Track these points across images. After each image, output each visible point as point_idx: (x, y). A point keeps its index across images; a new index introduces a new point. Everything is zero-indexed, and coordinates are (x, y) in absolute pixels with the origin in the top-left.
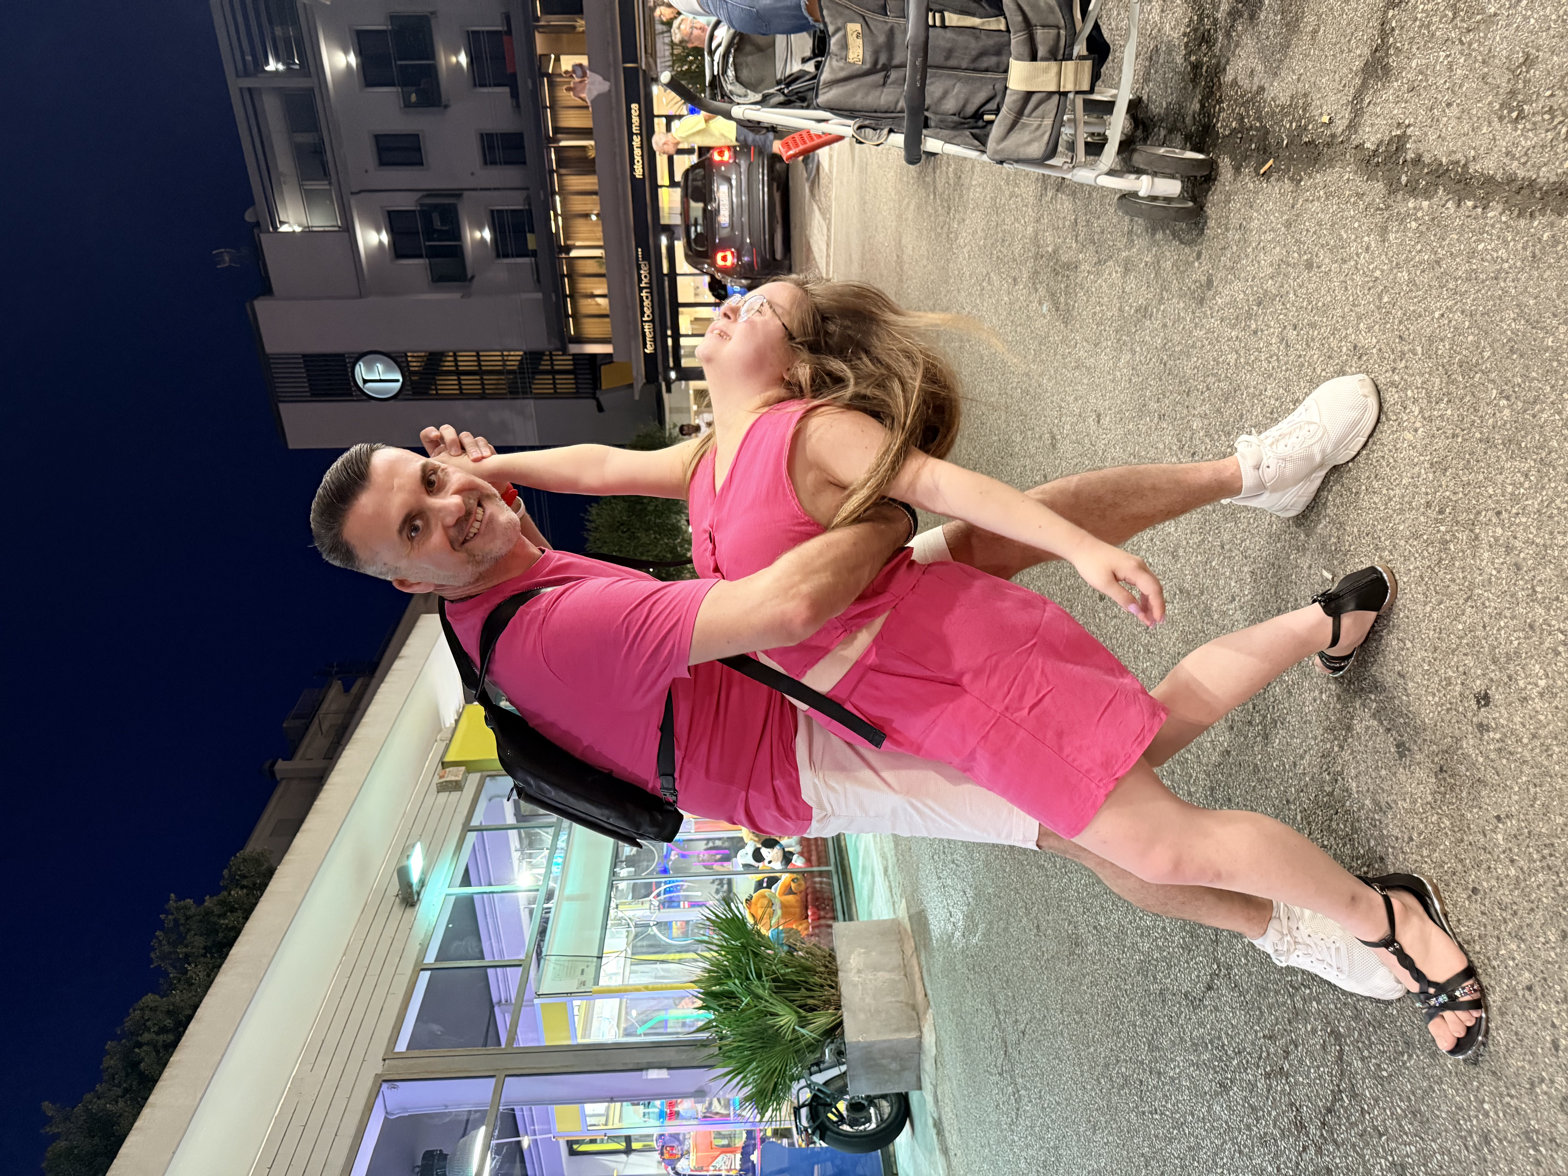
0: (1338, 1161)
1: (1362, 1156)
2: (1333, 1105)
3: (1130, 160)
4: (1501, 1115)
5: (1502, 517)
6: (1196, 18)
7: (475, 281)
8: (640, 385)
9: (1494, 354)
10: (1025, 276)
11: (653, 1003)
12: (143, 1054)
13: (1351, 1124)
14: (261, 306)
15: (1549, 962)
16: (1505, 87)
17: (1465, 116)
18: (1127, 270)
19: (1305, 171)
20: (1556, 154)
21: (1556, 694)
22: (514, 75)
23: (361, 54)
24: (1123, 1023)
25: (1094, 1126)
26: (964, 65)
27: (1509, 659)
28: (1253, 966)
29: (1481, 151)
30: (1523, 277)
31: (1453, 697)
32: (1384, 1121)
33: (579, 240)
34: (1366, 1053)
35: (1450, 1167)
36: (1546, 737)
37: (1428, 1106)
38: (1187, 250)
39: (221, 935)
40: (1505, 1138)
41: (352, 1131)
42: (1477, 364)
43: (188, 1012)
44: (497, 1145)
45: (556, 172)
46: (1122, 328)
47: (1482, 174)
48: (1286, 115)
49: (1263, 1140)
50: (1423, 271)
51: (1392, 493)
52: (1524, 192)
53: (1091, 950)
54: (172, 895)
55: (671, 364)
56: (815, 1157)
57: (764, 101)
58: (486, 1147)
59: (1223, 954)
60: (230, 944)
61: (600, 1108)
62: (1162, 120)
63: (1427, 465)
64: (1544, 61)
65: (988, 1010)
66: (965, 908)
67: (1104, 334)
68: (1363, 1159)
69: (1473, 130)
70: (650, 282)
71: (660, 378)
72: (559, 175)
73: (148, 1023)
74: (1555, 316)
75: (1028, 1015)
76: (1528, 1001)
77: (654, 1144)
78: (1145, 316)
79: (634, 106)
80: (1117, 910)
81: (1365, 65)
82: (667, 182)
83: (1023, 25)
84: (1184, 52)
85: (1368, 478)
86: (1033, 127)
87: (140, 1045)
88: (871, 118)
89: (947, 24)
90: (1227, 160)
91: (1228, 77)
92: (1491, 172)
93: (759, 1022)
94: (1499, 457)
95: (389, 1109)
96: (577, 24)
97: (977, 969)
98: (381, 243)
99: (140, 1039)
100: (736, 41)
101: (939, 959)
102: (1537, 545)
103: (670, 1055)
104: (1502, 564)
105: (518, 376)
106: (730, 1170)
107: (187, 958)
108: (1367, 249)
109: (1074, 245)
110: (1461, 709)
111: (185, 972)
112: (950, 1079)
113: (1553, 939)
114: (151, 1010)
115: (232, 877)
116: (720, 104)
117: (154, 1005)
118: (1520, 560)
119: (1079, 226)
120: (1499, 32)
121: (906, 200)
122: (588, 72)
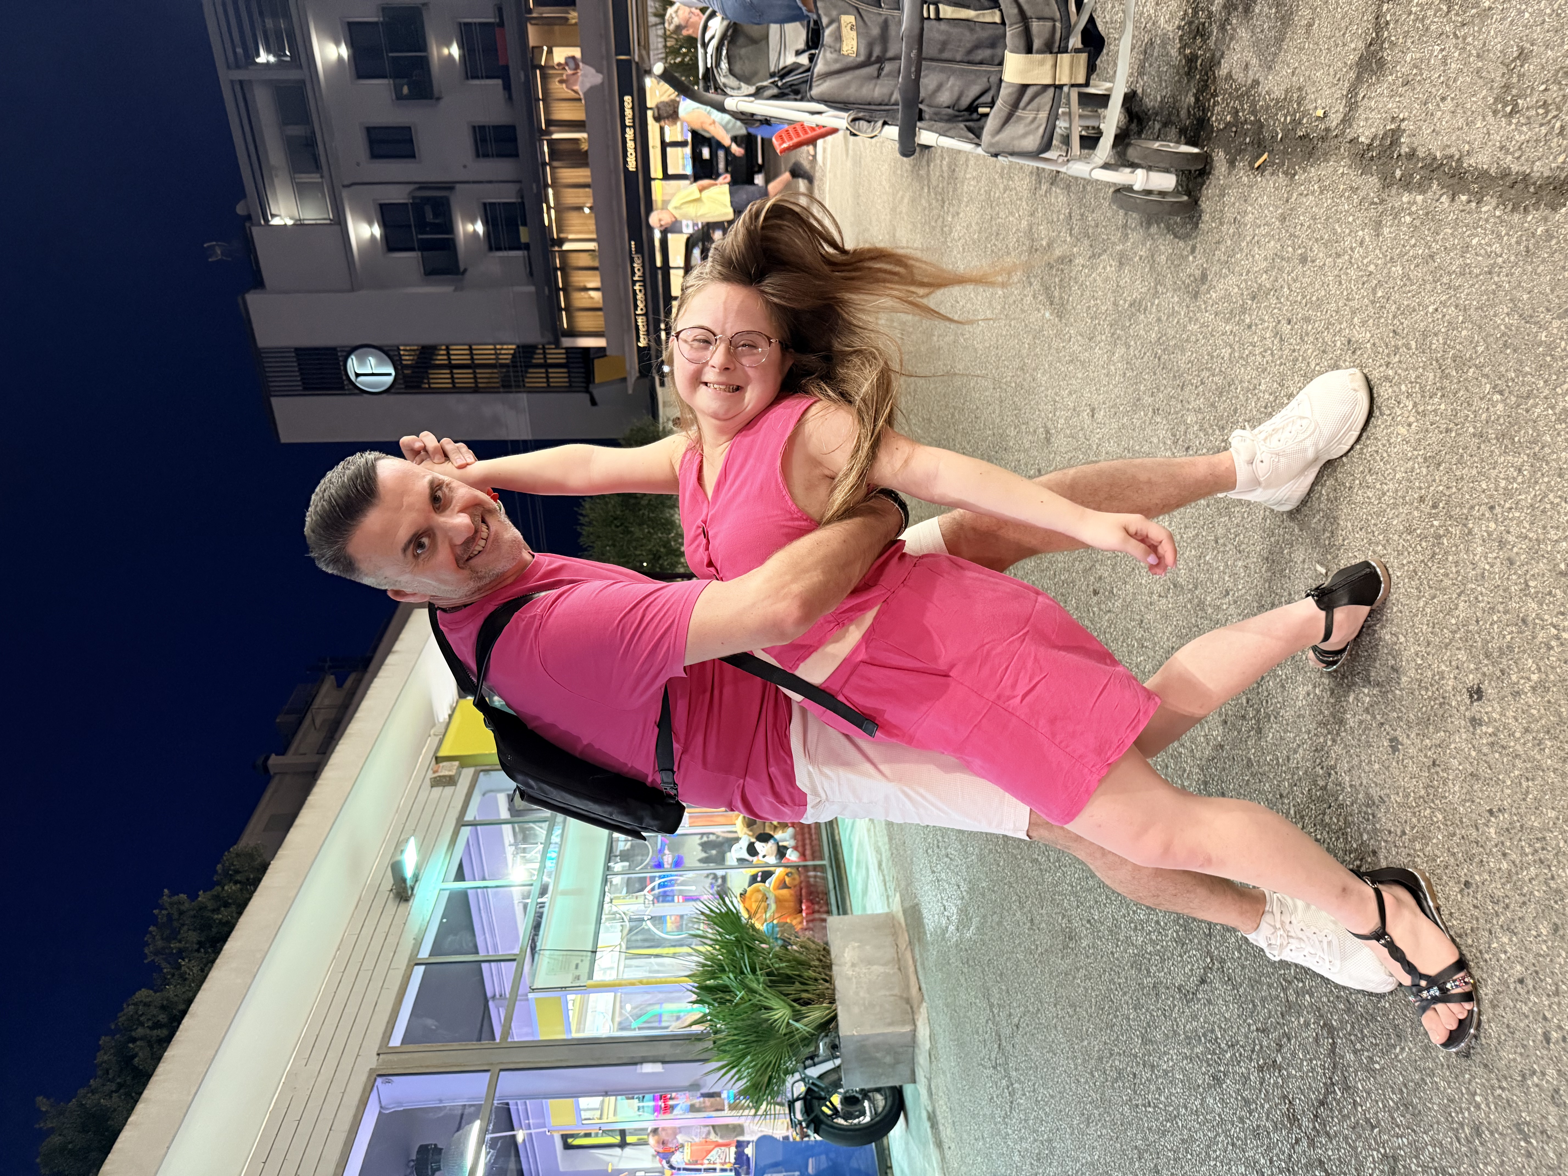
0: (1330, 1153)
1: (1355, 1148)
2: (1325, 1097)
3: (1125, 154)
4: (1493, 1107)
5: (1495, 512)
6: (1190, 11)
7: (468, 274)
8: (633, 379)
9: (1487, 348)
11: (648, 996)
12: (137, 1049)
13: (1343, 1116)
14: (254, 300)
15: (1541, 955)
16: (1499, 81)
17: (1460, 111)
18: (1121, 264)
19: (1299, 164)
20: (1550, 148)
21: (1549, 688)
22: (507, 68)
23: (352, 45)
24: (1116, 1017)
25: (1088, 1119)
26: (958, 57)
27: (1502, 653)
28: (1246, 959)
29: (1475, 146)
30: (1517, 271)
31: (1446, 691)
32: (1376, 1113)
33: (572, 233)
34: (1358, 1046)
35: (1441, 1159)
36: (1538, 731)
37: (1420, 1098)
38: (1181, 244)
39: (214, 930)
40: (1497, 1130)
41: (346, 1127)
42: (1471, 358)
43: (182, 1007)
44: (492, 1139)
45: (549, 164)
46: (1116, 322)
47: (1476, 169)
48: (1281, 108)
49: (1256, 1133)
50: (1417, 266)
51: (1385, 488)
52: (1518, 186)
53: (1084, 943)
54: (166, 891)
56: (810, 1150)
57: (758, 93)
58: (481, 1142)
59: (1216, 948)
60: (224, 939)
61: (594, 1102)
62: (1157, 114)
63: (1420, 460)
64: (1539, 55)
65: (982, 1004)
66: (959, 902)
67: (1099, 328)
68: (1356, 1152)
69: (1467, 124)
70: (644, 276)
71: (654, 371)
72: (552, 168)
73: (142, 1019)
74: (1548, 310)
75: (1022, 1009)
76: (1519, 994)
78: (1139, 310)
79: (627, 99)
80: (1111, 904)
81: (1360, 58)
82: (660, 175)
83: (1019, 18)
84: (1178, 45)
85: (1362, 472)
86: (1028, 121)
87: (134, 1040)
88: (864, 110)
89: (941, 16)
90: (1221, 154)
91: (1223, 71)
92: (1485, 167)
93: (753, 1016)
94: (1492, 452)
95: (383, 1104)
96: (569, 16)
97: (970, 962)
98: (373, 236)
99: (133, 1034)
100: (729, 33)
101: (933, 953)
102: (1530, 540)
103: (664, 1049)
104: (1495, 558)
105: (511, 369)
106: (725, 1163)
107: (181, 953)
108: (1361, 243)
109: (1068, 239)
110: (1453, 704)
111: (179, 967)
112: (944, 1073)
113: (1545, 933)
114: (145, 1005)
115: (226, 872)
116: (712, 95)
117: (147, 1000)
118: (1513, 555)
119: (1073, 219)
120: (1494, 26)
121: (900, 193)
122: (581, 64)
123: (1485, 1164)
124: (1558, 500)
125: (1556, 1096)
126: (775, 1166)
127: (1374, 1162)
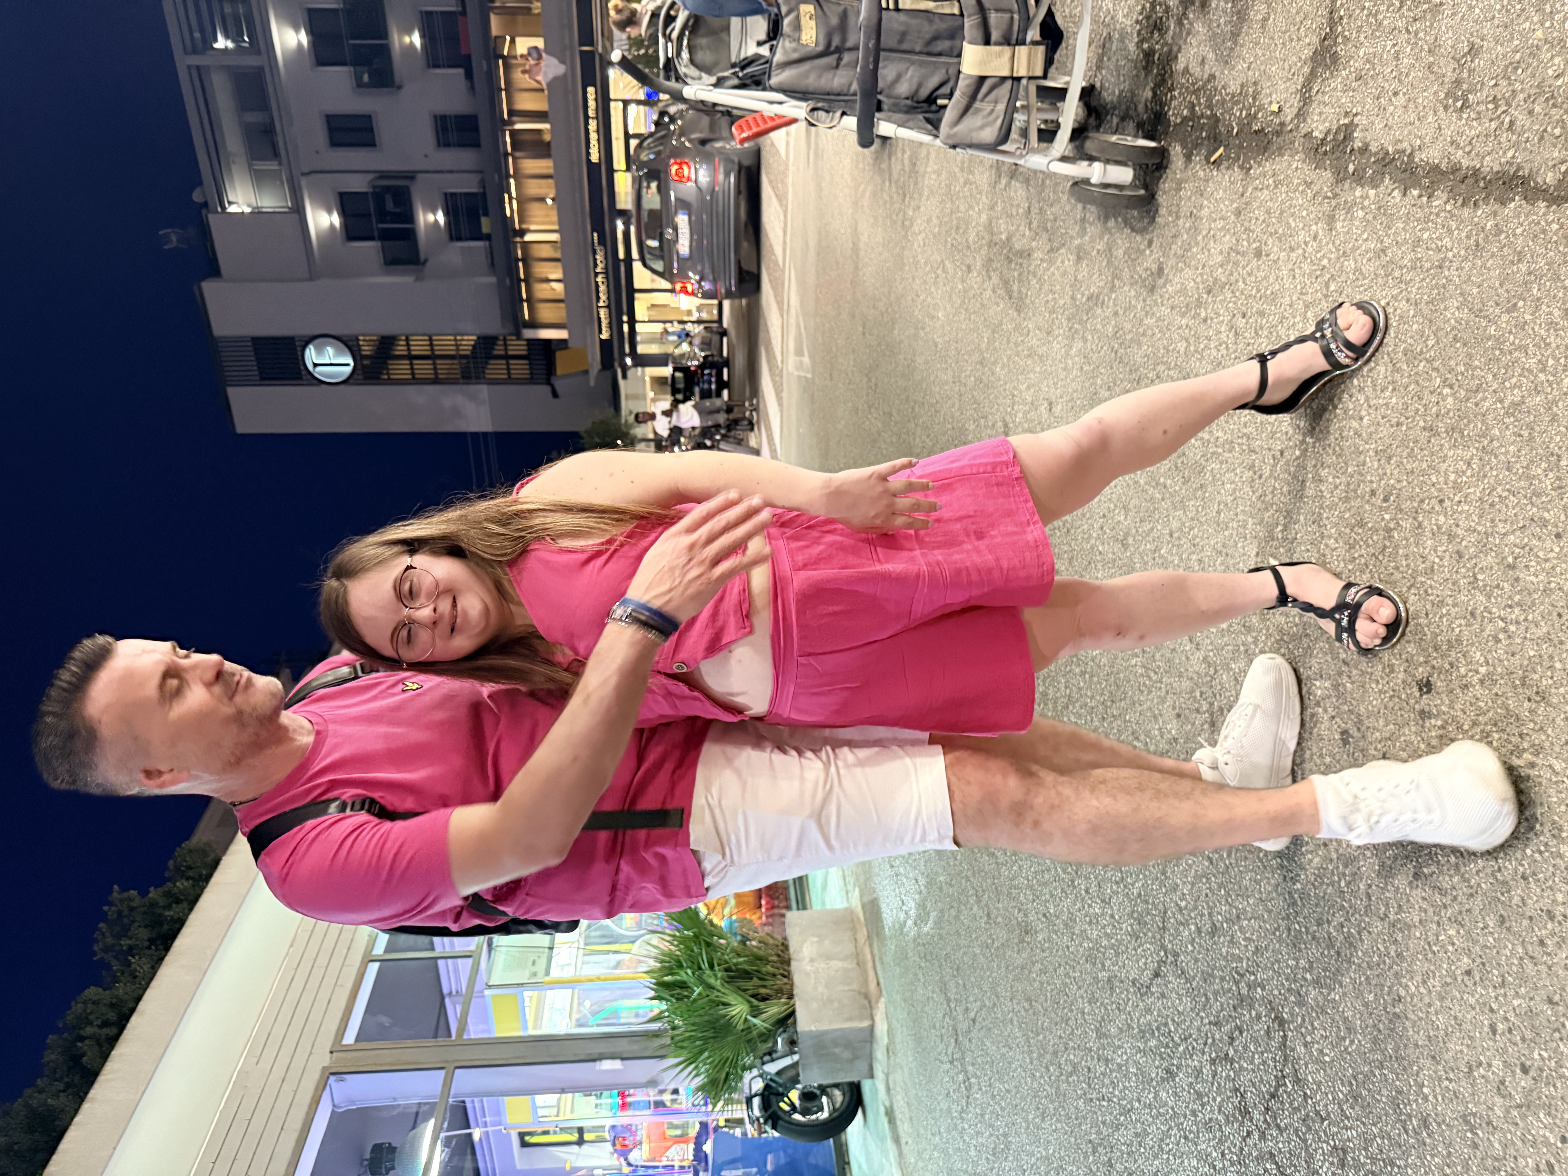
0: (1281, 1145)
1: (1305, 1141)
2: (1276, 1090)
3: (1082, 147)
4: (1440, 1099)
5: (1445, 505)
6: (1148, 5)
7: (428, 264)
8: (596, 371)
9: (1437, 342)
10: (979, 264)
11: (607, 993)
12: (85, 1048)
13: (1294, 1109)
14: (209, 288)
15: (1487, 947)
16: (1450, 76)
17: (1411, 105)
18: (1079, 258)
19: (1254, 159)
20: (1500, 143)
21: (1497, 680)
22: (469, 57)
23: (312, 32)
24: (1071, 1011)
25: (1043, 1113)
26: (918, 49)
27: (1450, 647)
28: (1199, 953)
29: (1427, 141)
30: (1467, 266)
31: (1396, 684)
32: (1326, 1106)
33: (533, 224)
34: (1309, 1039)
35: (1389, 1151)
36: (1486, 724)
37: (1369, 1090)
38: (1139, 238)
39: (166, 927)
40: (1444, 1121)
41: (298, 1125)
42: (1422, 352)
43: (131, 1005)
44: (446, 1137)
45: (512, 155)
46: (1074, 317)
47: (1427, 163)
48: (1237, 103)
49: (1208, 1126)
50: (1369, 260)
51: (1338, 481)
52: (1468, 181)
53: (1040, 937)
54: (116, 887)
55: (627, 350)
56: (768, 1146)
57: (719, 83)
58: (435, 1140)
59: (1170, 942)
61: (551, 1099)
62: (1114, 108)
63: (1371, 453)
64: (1489, 51)
65: (938, 997)
66: (917, 896)
67: (1057, 322)
68: (1306, 1144)
69: (1419, 119)
70: (606, 268)
71: (616, 364)
72: (514, 158)
73: (91, 1017)
74: (1497, 304)
75: (979, 1003)
76: (1466, 986)
77: (607, 1136)
78: (1096, 305)
79: (591, 90)
81: (1314, 53)
82: (624, 167)
83: (977, 8)
84: (1136, 40)
85: (1315, 466)
86: (986, 112)
87: (82, 1039)
88: (824, 100)
89: (901, 6)
90: (1178, 148)
91: (1180, 65)
92: (1436, 161)
93: (711, 1012)
94: (1442, 445)
95: (336, 1102)
96: (532, 6)
97: (929, 957)
98: (332, 226)
99: (82, 1032)
100: (690, 23)
101: (892, 946)
102: (1479, 533)
103: (621, 1045)
104: (1445, 551)
105: (471, 360)
106: (683, 1160)
107: (131, 950)
108: (1315, 238)
109: (1027, 233)
110: (1403, 696)
111: (129, 964)
112: (901, 1067)
113: (1491, 925)
114: (94, 1003)
115: (177, 869)
116: (672, 84)
117: (96, 998)
118: (1462, 548)
119: (1033, 213)
120: (1445, 21)
121: (862, 187)
122: (544, 55)
123: (1433, 1156)
124: (1506, 494)
125: (1502, 1087)
126: (732, 1163)
127: (1324, 1154)
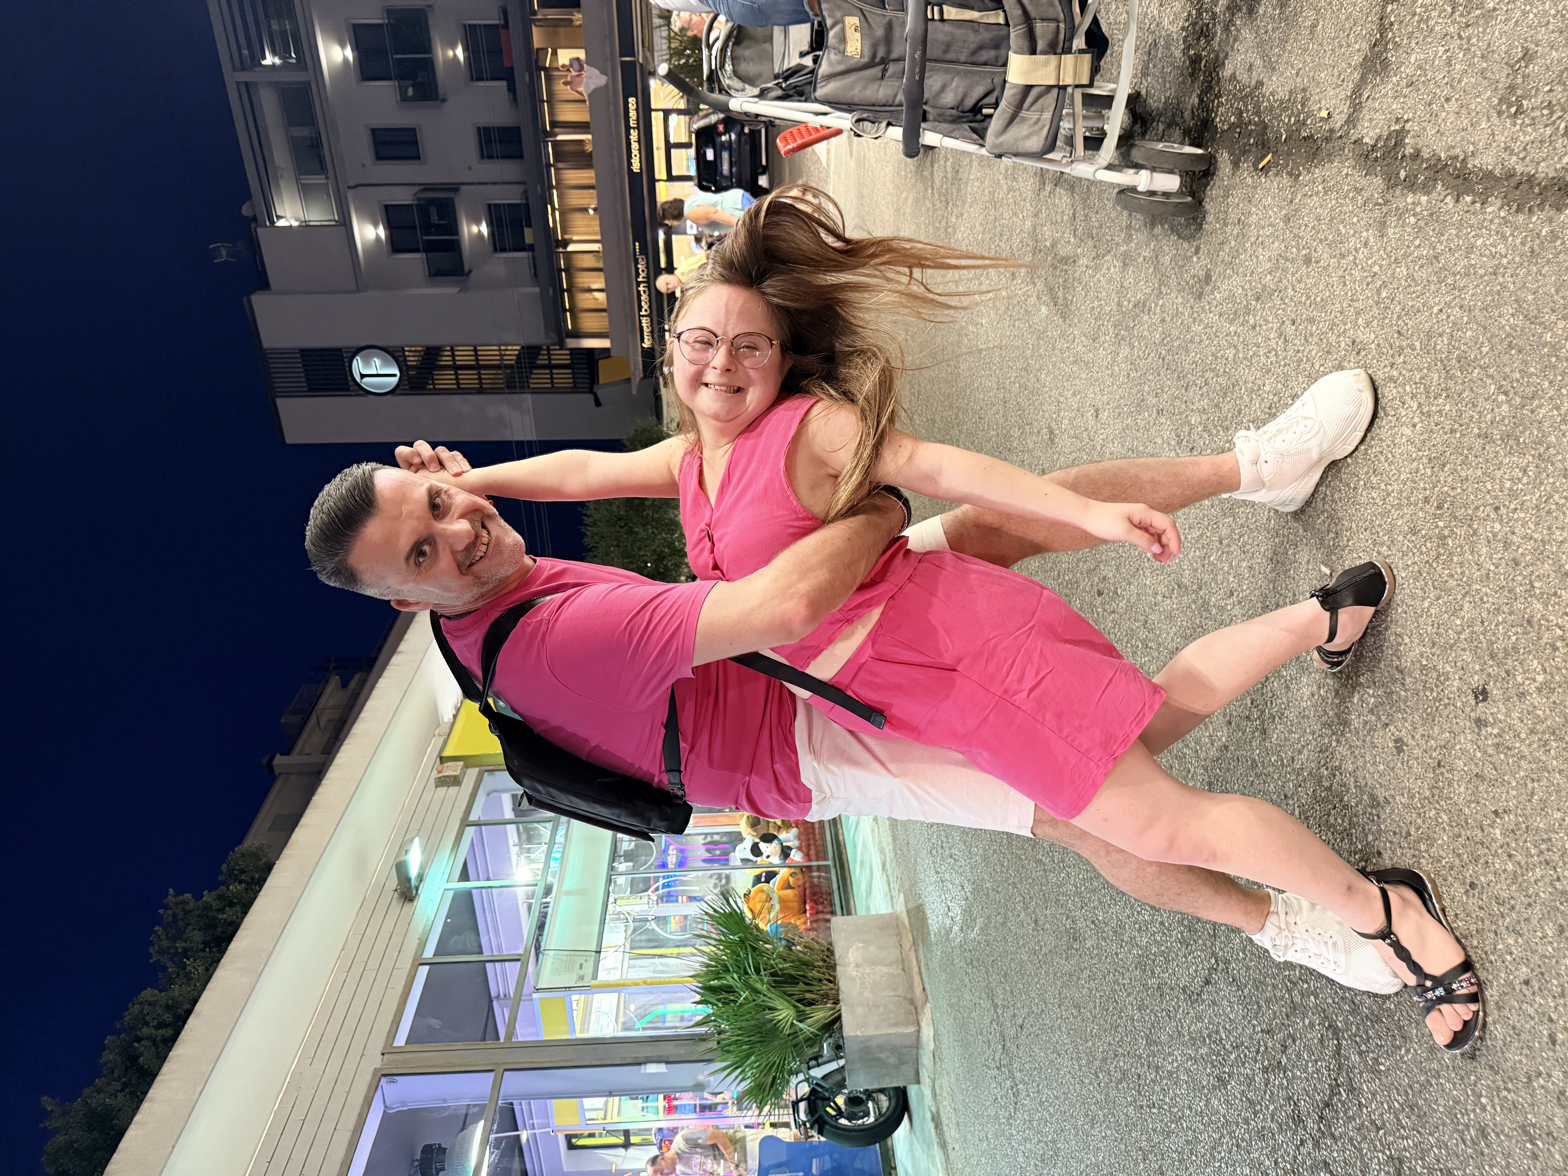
0: (1335, 1155)
1: (1360, 1150)
2: (1331, 1099)
3: (1129, 155)
4: (1498, 1109)
5: (1500, 512)
6: (1194, 12)
7: (473, 274)
8: (638, 379)
9: (1492, 349)
11: (652, 997)
12: (142, 1049)
13: (1348, 1118)
14: (259, 301)
15: (1546, 957)
16: (1504, 82)
17: (1464, 111)
18: (1125, 264)
19: (1303, 165)
20: (1555, 149)
21: (1554, 689)
22: (511, 69)
23: (357, 48)
24: (1121, 1018)
25: (1092, 1120)
26: (963, 58)
27: (1507, 654)
28: (1251, 960)
29: (1480, 147)
30: (1522, 272)
31: (1451, 692)
32: (1381, 1115)
33: (577, 234)
34: (1363, 1048)
35: (1447, 1161)
36: (1544, 732)
37: (1425, 1100)
38: (1186, 245)
39: (219, 930)
40: (1502, 1132)
41: (351, 1126)
42: (1476, 359)
43: (187, 1006)
44: (496, 1139)
45: (554, 166)
46: (1120, 323)
47: (1481, 169)
48: (1286, 109)
49: (1261, 1135)
50: (1422, 266)
51: (1390, 488)
52: (1523, 187)
53: (1089, 944)
54: (171, 890)
56: (815, 1151)
57: (762, 95)
58: (485, 1142)
59: (1221, 949)
60: (229, 939)
61: (599, 1102)
62: (1160, 115)
63: (1425, 460)
64: (1543, 56)
65: (986, 1004)
66: (963, 903)
67: (1103, 328)
68: (1361, 1154)
69: (1472, 125)
72: (557, 169)
73: (147, 1018)
74: (1553, 311)
75: (1026, 1010)
76: (1525, 995)
77: (653, 1138)
78: (1143, 311)
79: (632, 100)
80: (1116, 904)
81: (1364, 59)
82: (665, 177)
83: (1023, 18)
84: (1182, 46)
85: (1367, 473)
86: (1032, 121)
87: (139, 1040)
88: (869, 111)
89: (945, 17)
90: (1226, 155)
91: (1227, 72)
92: (1490, 167)
93: (757, 1016)
94: (1497, 453)
95: (388, 1104)
96: (574, 18)
97: (975, 963)
98: (378, 237)
99: (139, 1033)
100: (733, 35)
101: (937, 952)
102: (1536, 541)
103: (669, 1050)
104: (1500, 559)
105: (516, 370)
107: (186, 953)
108: (1366, 244)
109: (1072, 240)
110: (1459, 704)
111: (184, 966)
112: (948, 1073)
113: (1550, 934)
114: (150, 1004)
115: (231, 872)
116: (716, 96)
117: (152, 999)
118: (1518, 556)
119: (1077, 221)
120: (1498, 27)
121: (904, 194)
122: (585, 66)
123: (1491, 1166)
125: (1562, 1098)
126: (780, 1167)
127: (1379, 1163)
